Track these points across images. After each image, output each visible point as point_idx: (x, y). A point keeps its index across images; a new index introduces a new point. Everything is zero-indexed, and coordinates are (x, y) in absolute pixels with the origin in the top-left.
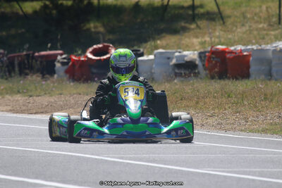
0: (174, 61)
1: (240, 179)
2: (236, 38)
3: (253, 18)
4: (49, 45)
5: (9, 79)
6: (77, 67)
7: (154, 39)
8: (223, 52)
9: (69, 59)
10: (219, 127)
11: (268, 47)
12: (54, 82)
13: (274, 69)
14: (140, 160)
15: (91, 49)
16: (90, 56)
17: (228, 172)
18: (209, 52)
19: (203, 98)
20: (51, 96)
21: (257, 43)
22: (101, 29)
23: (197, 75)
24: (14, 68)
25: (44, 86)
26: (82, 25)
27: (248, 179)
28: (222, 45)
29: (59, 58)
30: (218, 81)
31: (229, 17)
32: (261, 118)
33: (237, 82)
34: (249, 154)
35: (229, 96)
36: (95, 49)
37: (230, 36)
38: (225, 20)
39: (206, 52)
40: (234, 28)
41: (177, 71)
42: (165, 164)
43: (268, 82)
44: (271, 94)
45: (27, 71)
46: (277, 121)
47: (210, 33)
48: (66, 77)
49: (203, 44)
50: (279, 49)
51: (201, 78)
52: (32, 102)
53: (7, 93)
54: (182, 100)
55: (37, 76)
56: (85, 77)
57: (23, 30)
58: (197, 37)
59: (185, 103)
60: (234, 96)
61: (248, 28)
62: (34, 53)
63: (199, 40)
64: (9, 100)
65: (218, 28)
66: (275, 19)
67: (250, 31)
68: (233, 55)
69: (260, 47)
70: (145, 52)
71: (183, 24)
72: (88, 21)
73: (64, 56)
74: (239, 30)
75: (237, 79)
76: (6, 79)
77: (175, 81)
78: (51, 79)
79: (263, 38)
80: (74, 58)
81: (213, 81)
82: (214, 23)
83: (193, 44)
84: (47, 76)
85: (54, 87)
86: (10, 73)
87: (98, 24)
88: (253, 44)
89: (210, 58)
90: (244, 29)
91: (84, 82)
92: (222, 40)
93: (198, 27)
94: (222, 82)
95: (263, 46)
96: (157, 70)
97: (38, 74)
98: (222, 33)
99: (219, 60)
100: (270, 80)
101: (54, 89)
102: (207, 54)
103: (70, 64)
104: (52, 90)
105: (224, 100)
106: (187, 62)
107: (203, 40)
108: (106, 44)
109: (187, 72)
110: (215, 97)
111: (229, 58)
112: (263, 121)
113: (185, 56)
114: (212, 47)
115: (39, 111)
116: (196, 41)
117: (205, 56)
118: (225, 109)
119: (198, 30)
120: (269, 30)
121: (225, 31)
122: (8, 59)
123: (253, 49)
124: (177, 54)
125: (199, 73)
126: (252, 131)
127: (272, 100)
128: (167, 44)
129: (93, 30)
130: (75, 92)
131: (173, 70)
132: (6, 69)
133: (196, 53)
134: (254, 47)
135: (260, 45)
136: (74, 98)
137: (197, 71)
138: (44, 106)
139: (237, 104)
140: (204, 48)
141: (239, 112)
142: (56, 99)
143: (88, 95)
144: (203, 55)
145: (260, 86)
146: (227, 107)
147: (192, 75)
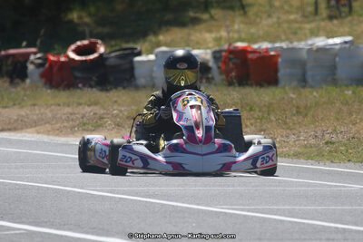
2: (261, 33)
3: (282, 7)
6: (55, 69)
7: (156, 34)
8: (244, 51)
9: (46, 59)
11: (302, 45)
12: (24, 89)
13: (309, 73)
14: (137, 194)
15: (73, 47)
16: (72, 55)
17: (249, 211)
18: (225, 51)
20: (22, 107)
21: (287, 39)
22: (87, 20)
23: (209, 80)
25: (13, 95)
26: (63, 15)
28: (243, 41)
29: (32, 57)
30: (237, 89)
31: (252, 5)
32: (293, 138)
33: (262, 90)
34: (277, 186)
36: (79, 47)
37: (253, 30)
38: (247, 9)
39: (220, 51)
40: (258, 20)
42: (168, 200)
43: (302, 90)
44: (306, 107)
46: (312, 141)
47: (227, 27)
48: (41, 83)
49: (218, 40)
50: (315, 48)
51: (215, 85)
55: (5, 82)
56: (65, 83)
58: (210, 31)
60: (257, 110)
61: (275, 20)
63: (213, 35)
65: (238, 19)
66: (310, 9)
67: (279, 24)
68: (256, 55)
69: (290, 46)
70: (143, 50)
71: (191, 14)
72: (70, 10)
73: (39, 55)
74: (264, 22)
75: (261, 86)
78: (23, 85)
79: (295, 33)
80: (52, 58)
81: (230, 88)
82: (230, 12)
83: (205, 40)
84: (17, 80)
85: (25, 95)
87: (84, 14)
88: (282, 41)
89: (227, 58)
90: (270, 21)
91: (64, 90)
92: (243, 36)
93: (212, 18)
94: (243, 90)
95: (296, 44)
98: (242, 26)
99: (238, 61)
100: (304, 87)
101: (25, 98)
102: (224, 54)
103: (47, 65)
104: (23, 100)
105: (245, 114)
107: (218, 36)
108: (93, 40)
111: (252, 60)
112: (295, 141)
114: (230, 45)
115: (6, 127)
116: (209, 37)
117: (221, 57)
119: (213, 23)
120: (302, 22)
121: (246, 24)
123: (281, 48)
125: (213, 78)
127: (306, 115)
128: (172, 41)
129: (76, 21)
130: (52, 102)
133: (209, 51)
134: (284, 45)
135: (291, 42)
136: (51, 111)
137: (210, 76)
138: (12, 121)
139: (261, 120)
140: (219, 45)
141: (264, 131)
142: (28, 112)
143: (69, 106)
144: (218, 55)
145: (292, 95)
146: (248, 124)
147: (204, 81)
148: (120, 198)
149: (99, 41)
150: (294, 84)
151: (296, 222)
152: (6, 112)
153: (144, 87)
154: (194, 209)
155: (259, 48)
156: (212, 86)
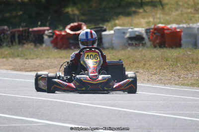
0: (128, 35)
1: (175, 118)
2: (172, 19)
3: (183, 5)
4: (39, 23)
5: (12, 47)
6: (59, 39)
7: (114, 19)
8: (163, 29)
9: (54, 33)
10: (160, 82)
11: (194, 26)
12: (42, 49)
13: (198, 41)
14: (105, 105)
15: (69, 26)
16: (68, 31)
17: (167, 114)
18: (152, 29)
19: (149, 61)
20: (41, 59)
21: (186, 22)
22: (77, 12)
23: (144, 45)
24: (14, 39)
25: (36, 52)
26: (63, 9)
27: (182, 119)
28: (162, 24)
29: (46, 32)
30: (159, 49)
31: (167, 4)
32: (190, 76)
33: (173, 50)
34: (182, 101)
35: (167, 60)
36: (72, 26)
37: (167, 18)
38: (164, 6)
39: (149, 29)
40: (170, 12)
41: (130, 42)
42: (122, 108)
43: (195, 50)
44: (197, 59)
45: (24, 41)
47: (153, 16)
48: (51, 46)
49: (148, 23)
51: (147, 47)
52: (27, 63)
53: (10, 57)
54: (133, 62)
55: (32, 45)
56: (65, 46)
57: (21, 13)
58: (144, 18)
59: (136, 65)
60: (170, 60)
61: (180, 12)
62: (29, 29)
63: (146, 20)
64: (12, 62)
65: (159, 12)
67: (182, 14)
68: (170, 31)
69: (188, 26)
70: (107, 28)
71: (134, 9)
72: (67, 6)
73: (50, 31)
74: (174, 13)
75: (172, 48)
76: (10, 47)
77: (129, 49)
78: (41, 47)
79: (191, 19)
80: (58, 33)
81: (155, 49)
82: (156, 8)
83: (141, 23)
84: (38, 45)
85: (43, 52)
86: (12, 42)
87: (75, 9)
88: (183, 23)
89: (153, 33)
90: (177, 13)
91: (64, 49)
92: (162, 21)
93: (145, 11)
94: (162, 50)
95: (191, 25)
96: (116, 41)
97: (32, 44)
98: (162, 15)
99: (159, 34)
100: (196, 48)
101: (43, 54)
102: (151, 30)
103: (55, 36)
104: (42, 55)
105: (164, 63)
106: (137, 36)
107: (148, 21)
108: (80, 23)
109: (137, 43)
110: (157, 61)
111: (167, 33)
112: (191, 77)
113: (136, 31)
114: (155, 25)
115: (33, 69)
116: (143, 21)
117: (150, 32)
118: (165, 69)
119: (145, 14)
120: (195, 14)
121: (164, 14)
122: (11, 32)
123: (183, 27)
124: (130, 30)
125: (145, 43)
126: (183, 85)
127: (197, 64)
128: (123, 23)
129: (70, 12)
131: (127, 41)
132: (10, 40)
133: (144, 29)
134: (185, 26)
135: (189, 24)
136: (57, 61)
137: (144, 42)
138: (36, 66)
139: (172, 66)
140: (149, 26)
141: (174, 71)
142: (45, 61)
143: (66, 58)
144: (148, 31)
145: (189, 53)
146: (165, 68)
147: (141, 45)
148: (96, 107)
149: (83, 24)
150: (190, 47)
151: (193, 120)
152: (32, 62)
153: (108, 48)
154: (137, 113)
155: (171, 27)
156: (145, 48)
